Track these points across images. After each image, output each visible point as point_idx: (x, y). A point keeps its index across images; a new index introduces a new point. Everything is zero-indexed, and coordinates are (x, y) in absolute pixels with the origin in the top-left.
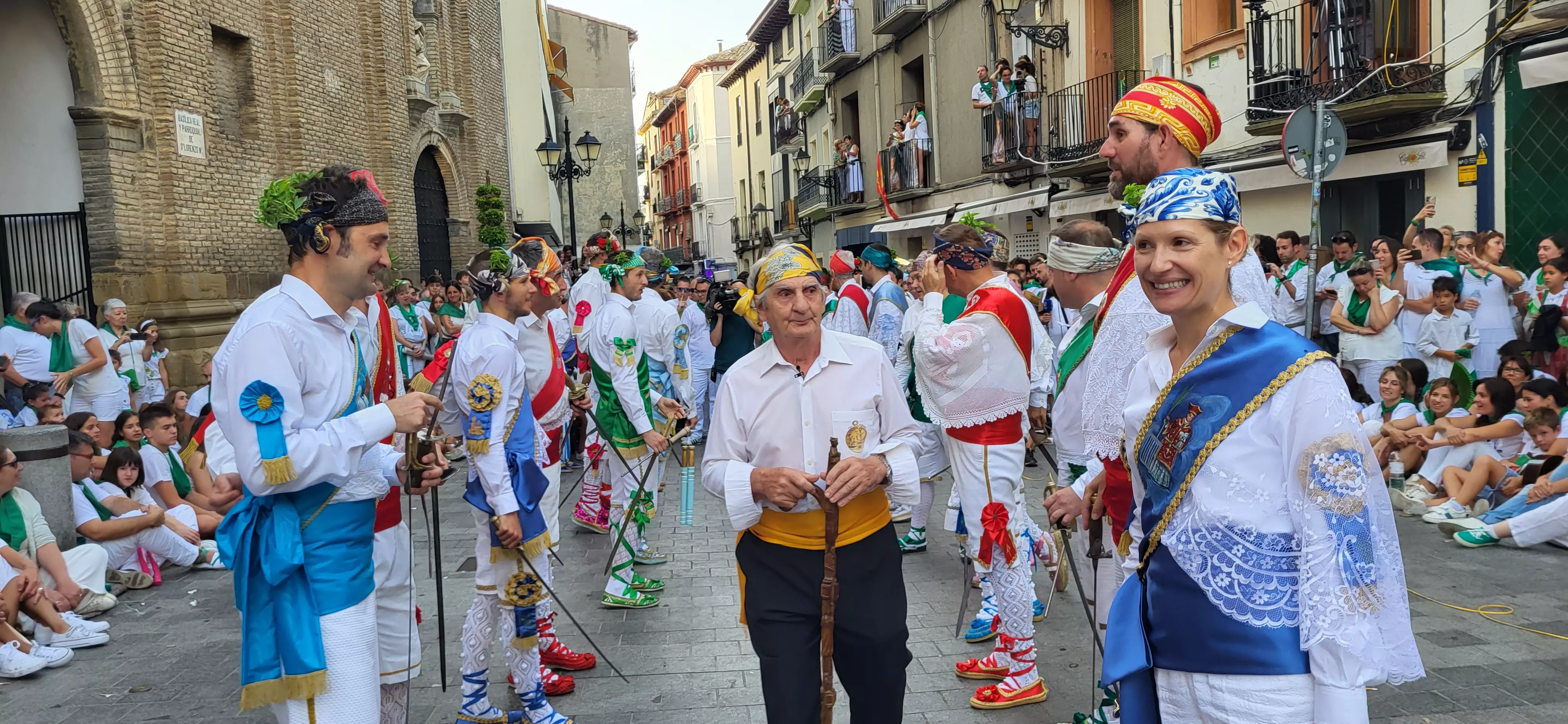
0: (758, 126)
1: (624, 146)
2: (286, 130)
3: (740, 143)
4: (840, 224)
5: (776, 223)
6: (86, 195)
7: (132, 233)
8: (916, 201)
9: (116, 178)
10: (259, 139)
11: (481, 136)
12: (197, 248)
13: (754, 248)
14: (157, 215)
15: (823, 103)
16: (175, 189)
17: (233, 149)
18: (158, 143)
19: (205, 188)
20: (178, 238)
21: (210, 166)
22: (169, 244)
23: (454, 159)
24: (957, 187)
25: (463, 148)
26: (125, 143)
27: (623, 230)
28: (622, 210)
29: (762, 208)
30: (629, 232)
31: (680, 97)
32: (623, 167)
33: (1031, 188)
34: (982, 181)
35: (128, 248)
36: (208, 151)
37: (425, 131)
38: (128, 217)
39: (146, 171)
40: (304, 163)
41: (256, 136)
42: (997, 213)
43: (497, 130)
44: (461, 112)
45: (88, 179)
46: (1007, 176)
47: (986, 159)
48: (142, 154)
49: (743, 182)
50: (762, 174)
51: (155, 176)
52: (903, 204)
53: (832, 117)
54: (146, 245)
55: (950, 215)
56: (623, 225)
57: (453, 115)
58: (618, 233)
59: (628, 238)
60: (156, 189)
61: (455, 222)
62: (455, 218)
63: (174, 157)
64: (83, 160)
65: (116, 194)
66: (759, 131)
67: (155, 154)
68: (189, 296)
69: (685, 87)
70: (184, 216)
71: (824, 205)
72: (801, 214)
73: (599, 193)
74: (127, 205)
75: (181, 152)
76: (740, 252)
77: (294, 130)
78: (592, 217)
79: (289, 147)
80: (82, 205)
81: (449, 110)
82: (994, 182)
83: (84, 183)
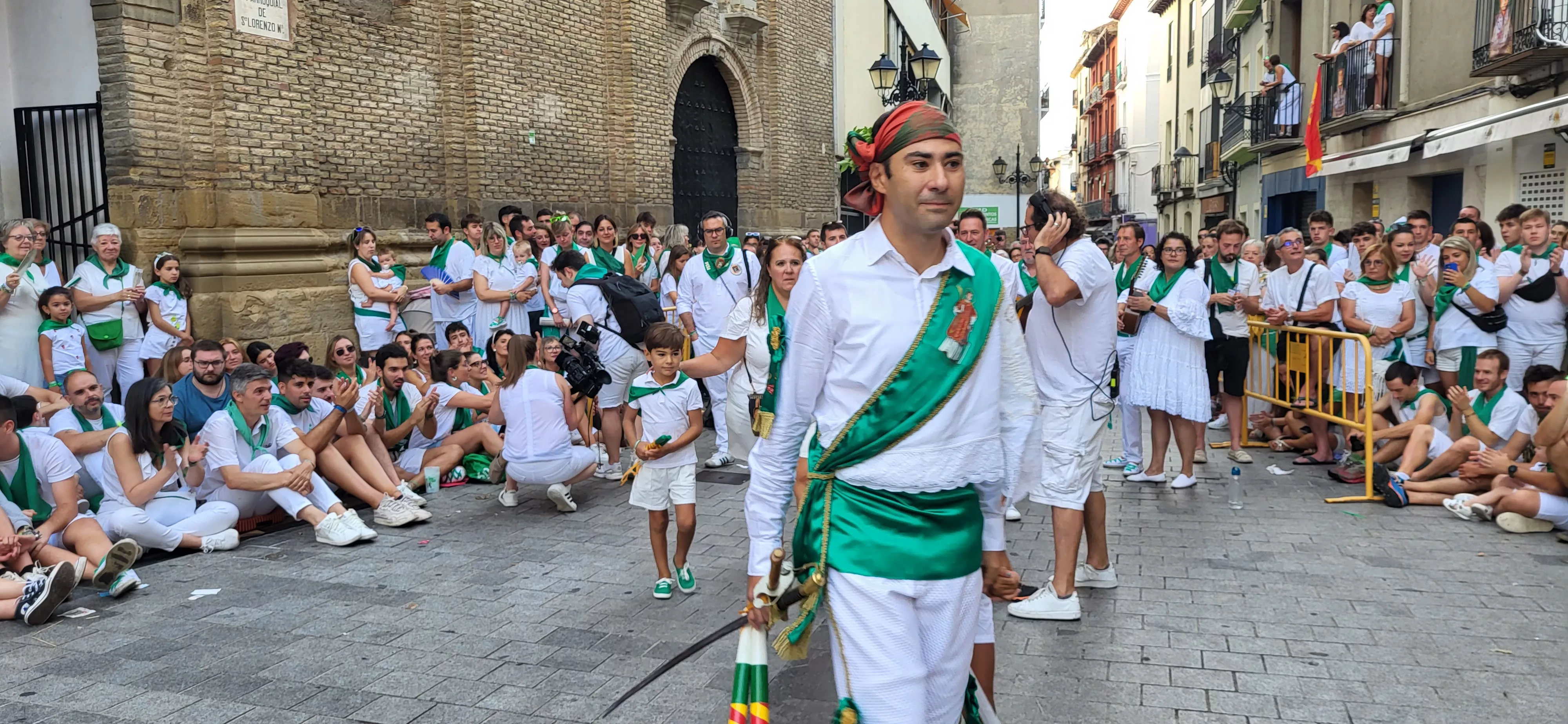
0: (1190, 55)
1: (1027, 81)
2: (455, 16)
3: (1169, 78)
4: (1267, 168)
5: (1201, 170)
6: (102, 81)
7: (161, 134)
8: (1370, 131)
9: (133, 58)
10: (411, 26)
11: (786, 48)
12: (263, 158)
13: (1176, 202)
14: (205, 112)
15: (1259, 12)
16: (225, 77)
17: (362, 35)
18: (207, 14)
19: (285, 79)
20: (227, 143)
21: (296, 50)
22: (219, 150)
23: (745, 74)
24: (1431, 106)
25: (760, 62)
26: (153, 13)
27: (1018, 177)
28: (1018, 155)
29: (1185, 153)
30: (1024, 179)
31: (1111, 29)
32: (1023, 105)
33: (1556, 94)
34: (1474, 92)
35: (152, 153)
36: (296, 30)
37: (698, 36)
38: (155, 111)
39: (185, 52)
40: (475, 59)
41: (409, 22)
42: (1492, 139)
43: (820, 44)
44: (755, 16)
45: (105, 59)
46: (1515, 80)
47: (1478, 53)
48: (180, 28)
49: (1169, 123)
50: (1191, 112)
51: (200, 59)
52: (1349, 136)
53: (1267, 27)
54: (185, 150)
55: (1417, 148)
56: (1018, 171)
57: (742, 19)
58: (1012, 180)
59: (1023, 187)
60: (202, 77)
61: (744, 151)
62: (745, 146)
63: (227, 33)
64: (98, 34)
65: (132, 80)
66: (1190, 62)
67: (203, 29)
68: (241, 221)
69: (1118, 18)
70: (240, 115)
71: (1246, 143)
72: (1224, 157)
73: (995, 136)
74: (153, 95)
75: (239, 27)
76: (1161, 206)
77: (465, 17)
78: (984, 162)
79: (459, 40)
80: (98, 94)
81: (738, 13)
82: (1493, 92)
83: (100, 64)
